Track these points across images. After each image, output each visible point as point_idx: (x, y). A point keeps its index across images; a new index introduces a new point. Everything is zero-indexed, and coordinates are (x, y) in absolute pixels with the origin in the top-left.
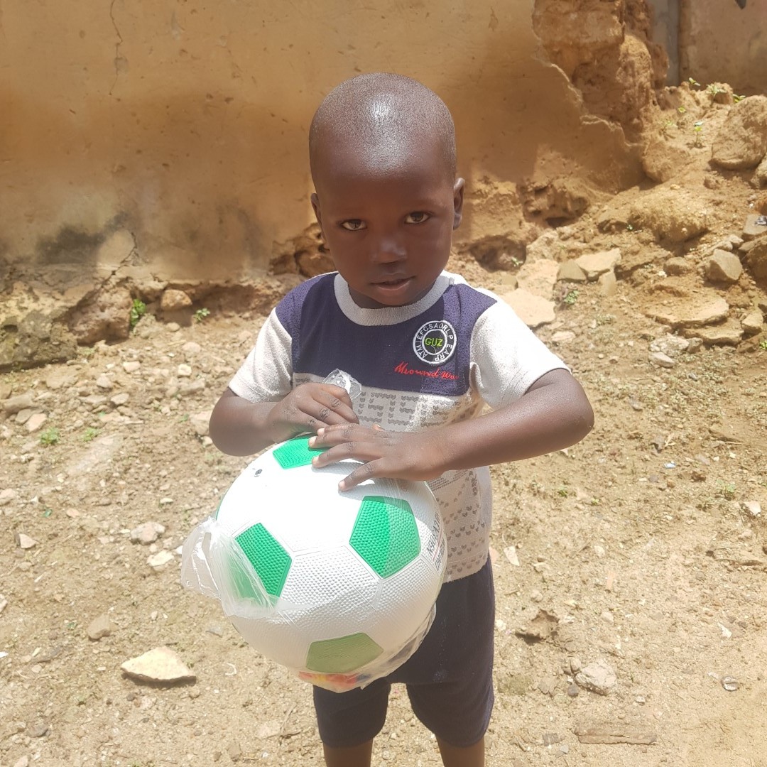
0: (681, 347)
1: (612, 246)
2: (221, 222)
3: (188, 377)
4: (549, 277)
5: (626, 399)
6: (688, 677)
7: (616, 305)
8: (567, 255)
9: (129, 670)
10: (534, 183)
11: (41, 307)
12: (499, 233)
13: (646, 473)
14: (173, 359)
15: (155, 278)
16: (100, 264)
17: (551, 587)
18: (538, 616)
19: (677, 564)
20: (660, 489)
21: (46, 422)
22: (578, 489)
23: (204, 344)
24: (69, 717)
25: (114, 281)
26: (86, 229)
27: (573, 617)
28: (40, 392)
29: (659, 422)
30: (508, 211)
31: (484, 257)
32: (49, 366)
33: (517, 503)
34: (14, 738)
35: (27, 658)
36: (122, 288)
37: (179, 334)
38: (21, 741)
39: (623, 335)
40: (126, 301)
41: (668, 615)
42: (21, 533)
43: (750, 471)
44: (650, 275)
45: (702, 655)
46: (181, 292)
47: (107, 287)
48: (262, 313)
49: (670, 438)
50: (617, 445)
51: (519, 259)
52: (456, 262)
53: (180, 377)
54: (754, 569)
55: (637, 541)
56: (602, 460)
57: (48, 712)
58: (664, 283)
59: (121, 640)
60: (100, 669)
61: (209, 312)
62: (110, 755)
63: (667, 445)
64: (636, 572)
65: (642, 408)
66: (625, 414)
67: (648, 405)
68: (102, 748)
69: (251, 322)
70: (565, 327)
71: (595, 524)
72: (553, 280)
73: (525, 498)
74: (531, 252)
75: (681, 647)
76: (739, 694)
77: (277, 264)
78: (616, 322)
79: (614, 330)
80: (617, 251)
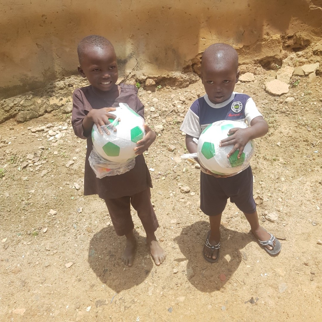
1: (317, 61)
2: (166, 54)
3: (154, 112)
4: (289, 74)
5: (306, 126)
6: (301, 220)
7: (314, 87)
8: (299, 64)
10: (288, 34)
12: (272, 55)
13: (306, 154)
14: (149, 104)
15: (144, 75)
16: (126, 70)
17: (264, 189)
18: (257, 198)
19: (308, 186)
20: (310, 160)
22: (281, 158)
23: (159, 99)
25: (130, 76)
26: (121, 58)
27: (269, 199)
29: (316, 136)
30: (276, 46)
31: (265, 64)
33: (258, 162)
36: (133, 78)
37: (151, 95)
39: (313, 100)
40: (134, 83)
41: (300, 201)
45: (308, 214)
46: (152, 80)
47: (128, 78)
48: (179, 88)
49: (318, 142)
50: (299, 143)
51: (279, 66)
52: (253, 67)
53: (151, 112)
56: (291, 148)
61: (161, 87)
63: (317, 144)
64: (294, 187)
65: (311, 130)
66: (304, 132)
67: (313, 129)
69: (175, 91)
70: (292, 95)
71: (284, 170)
72: (291, 75)
73: (261, 160)
74: (284, 63)
75: (302, 211)
76: (316, 226)
77: (185, 69)
78: (312, 94)
79: (310, 97)
80: (318, 64)
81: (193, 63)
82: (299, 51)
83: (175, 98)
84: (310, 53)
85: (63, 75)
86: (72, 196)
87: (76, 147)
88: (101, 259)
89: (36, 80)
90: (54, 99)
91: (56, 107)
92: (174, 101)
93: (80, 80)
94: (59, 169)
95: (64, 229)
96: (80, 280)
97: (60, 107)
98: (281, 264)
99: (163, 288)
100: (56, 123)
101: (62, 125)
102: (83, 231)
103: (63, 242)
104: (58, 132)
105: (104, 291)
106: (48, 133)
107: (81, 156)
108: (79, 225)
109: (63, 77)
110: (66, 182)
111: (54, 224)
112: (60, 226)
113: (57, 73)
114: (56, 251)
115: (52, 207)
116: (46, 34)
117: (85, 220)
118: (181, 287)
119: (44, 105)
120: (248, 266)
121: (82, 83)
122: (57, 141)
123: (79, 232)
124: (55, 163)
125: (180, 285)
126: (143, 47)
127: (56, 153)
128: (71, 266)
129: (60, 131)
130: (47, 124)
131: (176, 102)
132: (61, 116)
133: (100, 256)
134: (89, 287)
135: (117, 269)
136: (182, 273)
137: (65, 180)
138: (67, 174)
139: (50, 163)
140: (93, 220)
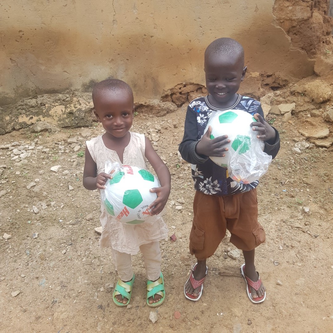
0: (306, 147)
1: (293, 102)
2: (145, 81)
5: (277, 165)
6: (263, 259)
8: (276, 103)
9: (96, 230)
10: (267, 73)
11: (82, 107)
12: (250, 92)
13: (275, 192)
19: (273, 224)
20: (277, 198)
21: (80, 149)
23: (135, 125)
24: (78, 241)
28: (79, 137)
29: (285, 175)
30: (255, 83)
32: (83, 128)
34: (63, 244)
35: (68, 223)
38: (64, 245)
39: (287, 139)
42: (69, 185)
43: (312, 197)
44: (304, 116)
45: (270, 253)
48: (156, 116)
49: (287, 181)
50: (268, 181)
54: (299, 230)
55: (263, 215)
57: (72, 239)
58: (308, 120)
59: (96, 221)
60: (88, 229)
61: (138, 114)
62: (88, 253)
63: (286, 183)
65: (281, 169)
66: (274, 170)
67: (284, 168)
68: (86, 251)
69: (152, 119)
72: (267, 113)
74: (262, 100)
75: (264, 250)
76: (278, 267)
77: (164, 98)
78: (286, 133)
79: (284, 136)
80: (294, 104)
81: (172, 92)
82: (277, 90)
83: (150, 126)
84: (288, 93)
85: (36, 93)
86: (29, 220)
87: (40, 168)
88: (51, 289)
89: (6, 96)
90: (24, 116)
91: (24, 126)
92: (149, 129)
93: (54, 100)
94: (19, 190)
95: (15, 255)
96: (26, 311)
97: (29, 126)
98: (238, 304)
99: (114, 324)
100: (23, 142)
101: (29, 144)
102: (36, 258)
103: (12, 268)
104: (24, 151)
105: (50, 324)
106: (13, 152)
107: (44, 178)
108: (32, 251)
109: (36, 95)
110: (24, 205)
111: (5, 248)
112: (12, 251)
113: (29, 90)
114: (4, 278)
115: (6, 231)
116: (22, 50)
117: (39, 247)
118: (133, 323)
119: (12, 122)
120: (205, 304)
121: (55, 102)
122: (21, 161)
123: (32, 259)
124: (16, 183)
125: (132, 322)
126: (122, 73)
127: (18, 173)
128: (18, 295)
129: (26, 151)
130: (13, 142)
131: (151, 130)
132: (30, 135)
133: (50, 286)
134: (34, 318)
135: (67, 302)
136: (135, 309)
137: (24, 203)
138: (27, 196)
139: (11, 183)
140: (48, 247)
